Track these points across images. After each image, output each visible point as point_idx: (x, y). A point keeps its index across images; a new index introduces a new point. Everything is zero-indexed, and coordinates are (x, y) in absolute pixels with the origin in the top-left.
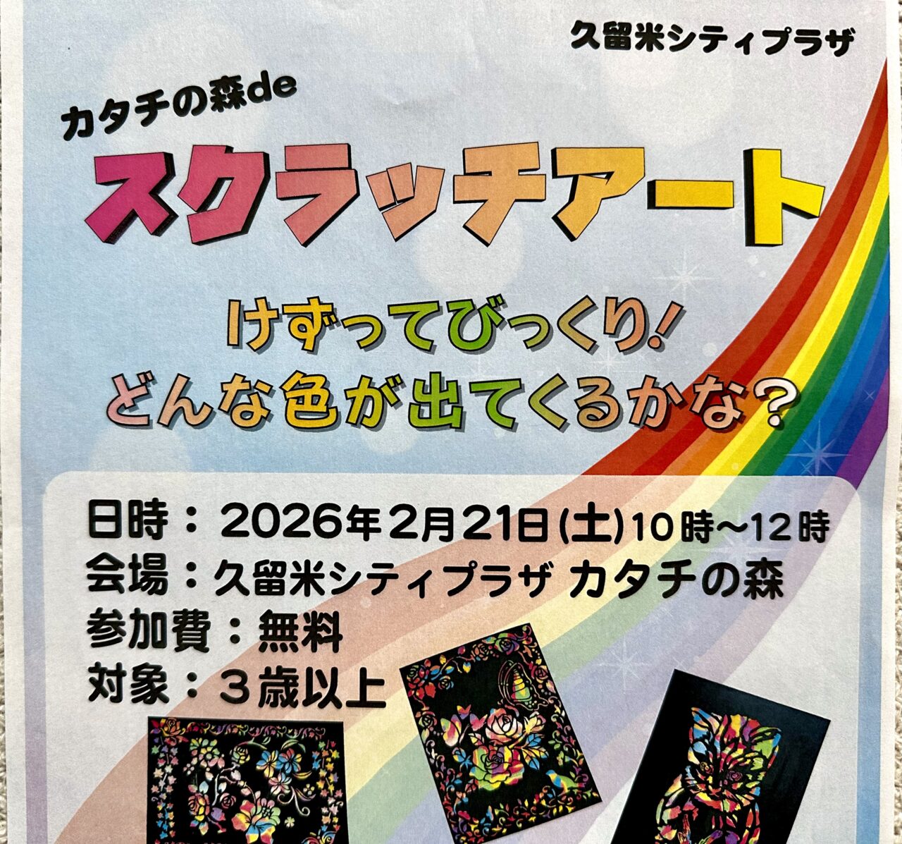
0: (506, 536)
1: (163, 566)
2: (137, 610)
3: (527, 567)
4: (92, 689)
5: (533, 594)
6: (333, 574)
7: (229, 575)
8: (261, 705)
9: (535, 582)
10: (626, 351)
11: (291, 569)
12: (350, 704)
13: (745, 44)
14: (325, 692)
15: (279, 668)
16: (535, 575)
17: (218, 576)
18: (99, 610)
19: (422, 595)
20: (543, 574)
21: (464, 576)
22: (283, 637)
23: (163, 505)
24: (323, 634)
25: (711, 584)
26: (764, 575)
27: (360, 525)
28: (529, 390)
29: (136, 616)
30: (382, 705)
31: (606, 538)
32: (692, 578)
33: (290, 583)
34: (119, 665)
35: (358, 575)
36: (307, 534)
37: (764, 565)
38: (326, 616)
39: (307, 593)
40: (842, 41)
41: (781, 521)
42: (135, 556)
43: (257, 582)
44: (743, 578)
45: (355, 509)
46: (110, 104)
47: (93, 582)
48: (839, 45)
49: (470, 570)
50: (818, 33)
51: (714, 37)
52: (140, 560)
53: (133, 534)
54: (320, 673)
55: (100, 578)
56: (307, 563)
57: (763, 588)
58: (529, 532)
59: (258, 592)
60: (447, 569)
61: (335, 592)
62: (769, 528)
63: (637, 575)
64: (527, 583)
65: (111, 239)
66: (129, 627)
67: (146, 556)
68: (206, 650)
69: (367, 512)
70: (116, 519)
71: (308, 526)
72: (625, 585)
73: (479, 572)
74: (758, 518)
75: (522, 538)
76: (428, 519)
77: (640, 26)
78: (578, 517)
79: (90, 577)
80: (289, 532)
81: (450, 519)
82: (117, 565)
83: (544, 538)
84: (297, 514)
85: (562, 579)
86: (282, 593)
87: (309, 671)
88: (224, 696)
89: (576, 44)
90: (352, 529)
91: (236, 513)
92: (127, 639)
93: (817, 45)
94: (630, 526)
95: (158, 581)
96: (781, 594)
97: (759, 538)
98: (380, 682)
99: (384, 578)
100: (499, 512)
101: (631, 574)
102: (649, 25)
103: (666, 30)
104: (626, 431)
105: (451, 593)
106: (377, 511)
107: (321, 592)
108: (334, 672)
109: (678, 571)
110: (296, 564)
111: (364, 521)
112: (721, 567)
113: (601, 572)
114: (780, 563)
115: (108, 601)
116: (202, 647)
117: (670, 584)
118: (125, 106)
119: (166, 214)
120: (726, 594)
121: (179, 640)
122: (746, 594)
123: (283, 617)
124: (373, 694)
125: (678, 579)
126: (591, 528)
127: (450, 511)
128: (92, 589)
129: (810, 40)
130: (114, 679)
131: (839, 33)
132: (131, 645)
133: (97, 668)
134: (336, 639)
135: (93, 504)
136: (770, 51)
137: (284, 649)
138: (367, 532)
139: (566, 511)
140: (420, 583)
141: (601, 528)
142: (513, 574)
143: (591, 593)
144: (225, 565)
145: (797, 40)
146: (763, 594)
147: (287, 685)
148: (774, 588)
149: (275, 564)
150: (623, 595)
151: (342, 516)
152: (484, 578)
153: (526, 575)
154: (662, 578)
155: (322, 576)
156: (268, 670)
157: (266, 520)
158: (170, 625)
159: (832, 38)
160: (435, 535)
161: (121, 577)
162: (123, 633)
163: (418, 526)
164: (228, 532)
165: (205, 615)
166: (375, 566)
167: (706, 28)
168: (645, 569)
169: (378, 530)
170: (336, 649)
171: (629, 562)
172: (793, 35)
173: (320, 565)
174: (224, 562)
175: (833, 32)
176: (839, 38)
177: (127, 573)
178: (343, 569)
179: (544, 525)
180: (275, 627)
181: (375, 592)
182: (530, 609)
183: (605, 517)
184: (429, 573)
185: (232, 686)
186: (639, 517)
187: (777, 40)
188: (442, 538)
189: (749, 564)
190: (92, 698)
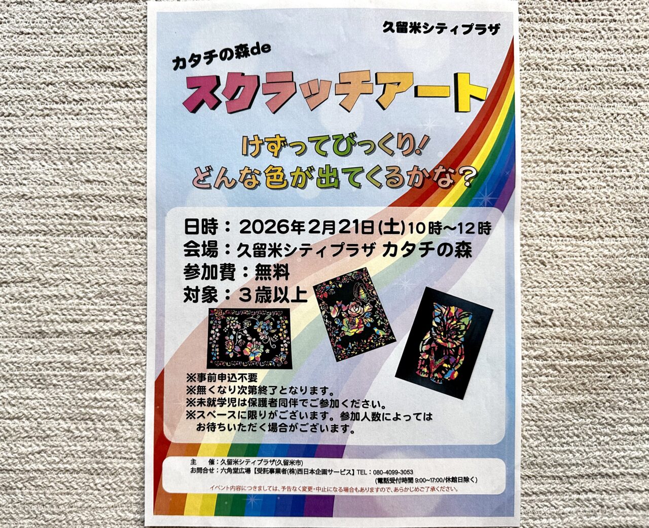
0: (357, 232)
1: (216, 245)
2: (205, 264)
3: (365, 245)
4: (186, 297)
5: (368, 256)
6: (285, 248)
7: (243, 249)
8: (256, 302)
9: (368, 251)
10: (406, 155)
11: (268, 247)
12: (293, 301)
13: (454, 30)
14: (282, 296)
15: (264, 287)
16: (368, 248)
17: (239, 249)
18: (189, 264)
19: (322, 256)
20: (372, 247)
21: (340, 248)
22: (265, 274)
23: (216, 220)
24: (282, 273)
25: (441, 251)
26: (463, 248)
27: (297, 228)
28: (366, 171)
29: (205, 266)
30: (306, 301)
31: (398, 233)
32: (433, 249)
33: (268, 252)
34: (197, 287)
35: (296, 249)
36: (274, 232)
37: (463, 244)
38: (283, 265)
39: (275, 256)
40: (495, 28)
41: (470, 226)
42: (204, 242)
43: (255, 252)
44: (454, 249)
45: (295, 222)
46: (193, 55)
47: (187, 253)
48: (494, 30)
49: (342, 246)
50: (485, 25)
51: (442, 27)
52: (207, 243)
53: (203, 233)
54: (280, 289)
55: (190, 251)
56: (275, 244)
57: (463, 253)
58: (366, 230)
59: (255, 256)
60: (332, 246)
61: (286, 256)
62: (465, 229)
63: (410, 248)
64: (365, 251)
65: (194, 111)
66: (201, 271)
67: (209, 242)
68: (234, 280)
69: (299, 223)
70: (197, 226)
71: (275, 229)
72: (405, 252)
73: (345, 247)
74: (460, 224)
75: (363, 233)
76: (325, 225)
77: (411, 23)
78: (386, 224)
79: (185, 250)
80: (268, 231)
81: (334, 225)
82: (197, 245)
83: (372, 233)
84: (271, 224)
85: (380, 250)
86: (265, 256)
87: (276, 288)
88: (241, 299)
89: (385, 31)
90: (294, 230)
91: (246, 224)
92: (201, 276)
93: (485, 30)
94: (408, 228)
95: (214, 252)
96: (471, 256)
97: (461, 233)
98: (305, 292)
99: (306, 250)
100: (354, 222)
101: (408, 247)
102: (415, 23)
103: (422, 25)
104: (406, 189)
105: (334, 255)
106: (303, 222)
107: (281, 256)
108: (286, 288)
109: (427, 246)
110: (270, 245)
111: (298, 227)
112: (445, 245)
113: (396, 246)
114: (470, 243)
115: (193, 260)
116: (232, 279)
117: (424, 252)
118: (199, 56)
119: (217, 101)
120: (447, 256)
121: (222, 276)
122: (456, 256)
123: (265, 266)
124: (302, 296)
125: (427, 249)
126: (392, 228)
127: (333, 222)
128: (186, 255)
129: (482, 28)
130: (195, 293)
131: (494, 26)
132: (202, 279)
133: (188, 288)
134: (287, 275)
135: (187, 220)
136: (465, 33)
137: (266, 279)
138: (299, 231)
139: (381, 222)
140: (321, 251)
141: (395, 229)
142: (359, 247)
143: (391, 255)
144: (241, 245)
145: (476, 29)
146: (463, 256)
147: (267, 294)
148: (468, 254)
149: (262, 245)
150: (404, 256)
151: (289, 224)
152: (347, 249)
153: (365, 247)
154: (421, 249)
155: (281, 249)
156: (259, 287)
157: (258, 227)
158: (219, 270)
159: (491, 27)
160: (327, 232)
161: (199, 250)
162: (199, 274)
163: (320, 228)
164: (242, 231)
165: (233, 265)
166: (303, 245)
167: (438, 24)
168: (414, 245)
169: (304, 230)
170: (287, 279)
171: (407, 242)
172: (474, 27)
173: (280, 245)
174: (241, 244)
175: (491, 25)
176: (494, 28)
177: (201, 248)
178: (289, 246)
179: (372, 227)
180: (262, 270)
181: (303, 255)
182: (367, 261)
183: (397, 224)
184: (325, 247)
185: (244, 294)
186: (411, 224)
187: (467, 29)
188: (330, 233)
189: (457, 243)
190: (185, 301)
